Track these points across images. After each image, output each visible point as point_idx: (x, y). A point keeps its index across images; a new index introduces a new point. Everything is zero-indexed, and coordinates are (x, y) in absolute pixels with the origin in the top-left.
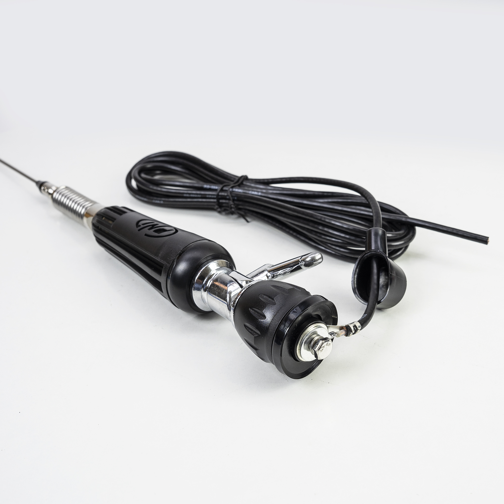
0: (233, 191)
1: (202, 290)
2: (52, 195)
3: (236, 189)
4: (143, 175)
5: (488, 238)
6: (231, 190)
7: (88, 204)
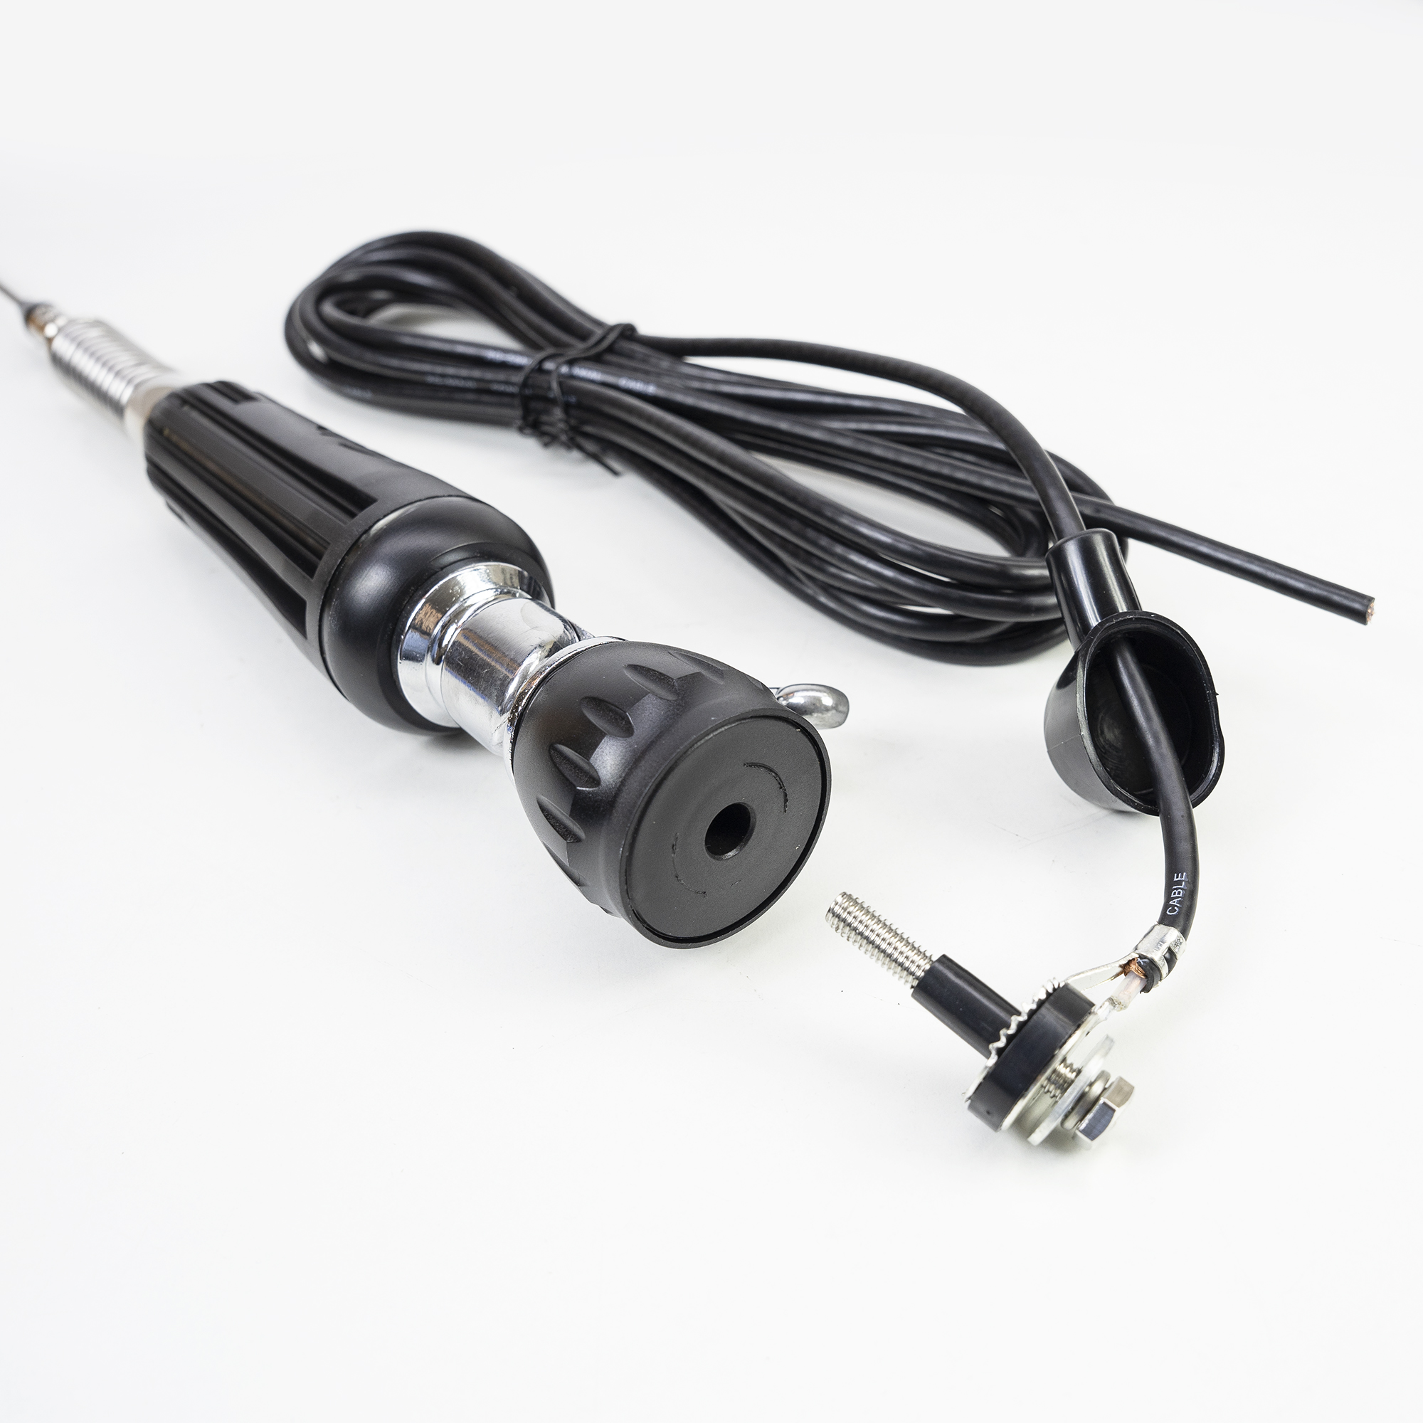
0: (573, 377)
1: (428, 659)
2: (50, 341)
3: (580, 367)
4: (329, 309)
5: (1371, 599)
6: (564, 369)
7: (144, 373)
